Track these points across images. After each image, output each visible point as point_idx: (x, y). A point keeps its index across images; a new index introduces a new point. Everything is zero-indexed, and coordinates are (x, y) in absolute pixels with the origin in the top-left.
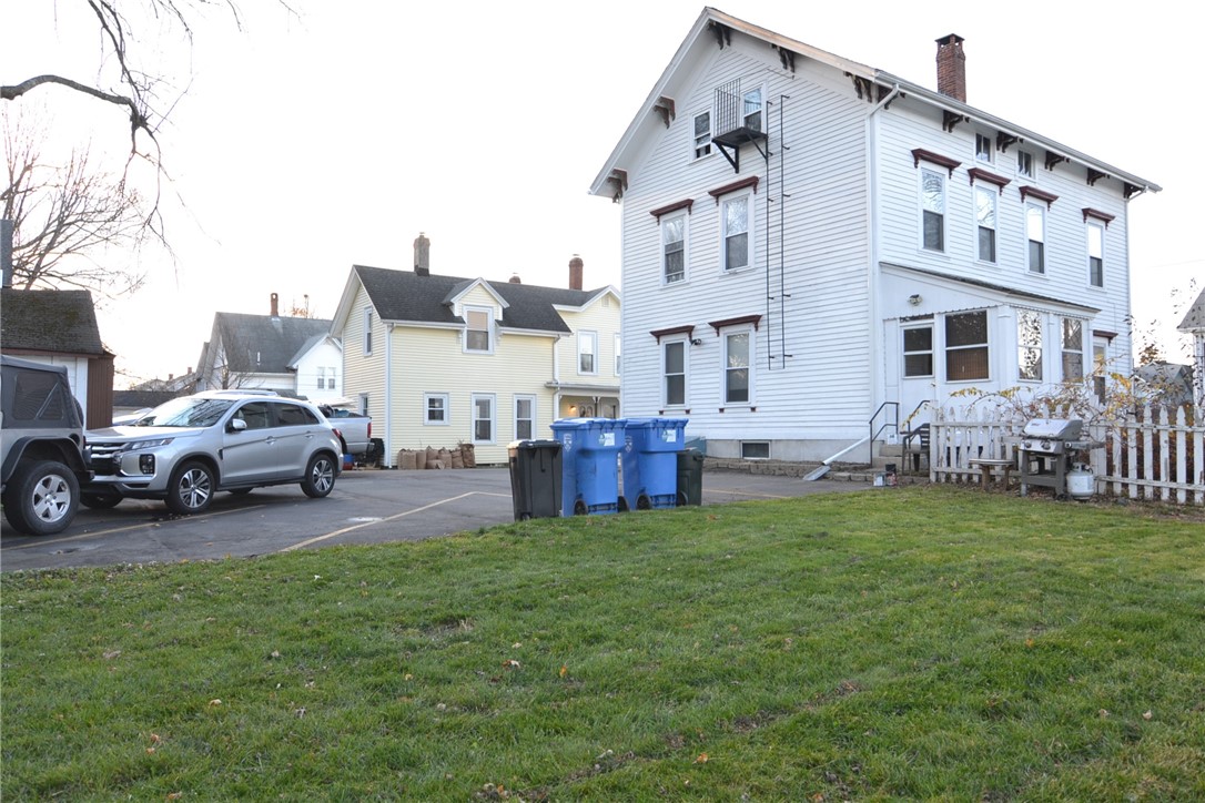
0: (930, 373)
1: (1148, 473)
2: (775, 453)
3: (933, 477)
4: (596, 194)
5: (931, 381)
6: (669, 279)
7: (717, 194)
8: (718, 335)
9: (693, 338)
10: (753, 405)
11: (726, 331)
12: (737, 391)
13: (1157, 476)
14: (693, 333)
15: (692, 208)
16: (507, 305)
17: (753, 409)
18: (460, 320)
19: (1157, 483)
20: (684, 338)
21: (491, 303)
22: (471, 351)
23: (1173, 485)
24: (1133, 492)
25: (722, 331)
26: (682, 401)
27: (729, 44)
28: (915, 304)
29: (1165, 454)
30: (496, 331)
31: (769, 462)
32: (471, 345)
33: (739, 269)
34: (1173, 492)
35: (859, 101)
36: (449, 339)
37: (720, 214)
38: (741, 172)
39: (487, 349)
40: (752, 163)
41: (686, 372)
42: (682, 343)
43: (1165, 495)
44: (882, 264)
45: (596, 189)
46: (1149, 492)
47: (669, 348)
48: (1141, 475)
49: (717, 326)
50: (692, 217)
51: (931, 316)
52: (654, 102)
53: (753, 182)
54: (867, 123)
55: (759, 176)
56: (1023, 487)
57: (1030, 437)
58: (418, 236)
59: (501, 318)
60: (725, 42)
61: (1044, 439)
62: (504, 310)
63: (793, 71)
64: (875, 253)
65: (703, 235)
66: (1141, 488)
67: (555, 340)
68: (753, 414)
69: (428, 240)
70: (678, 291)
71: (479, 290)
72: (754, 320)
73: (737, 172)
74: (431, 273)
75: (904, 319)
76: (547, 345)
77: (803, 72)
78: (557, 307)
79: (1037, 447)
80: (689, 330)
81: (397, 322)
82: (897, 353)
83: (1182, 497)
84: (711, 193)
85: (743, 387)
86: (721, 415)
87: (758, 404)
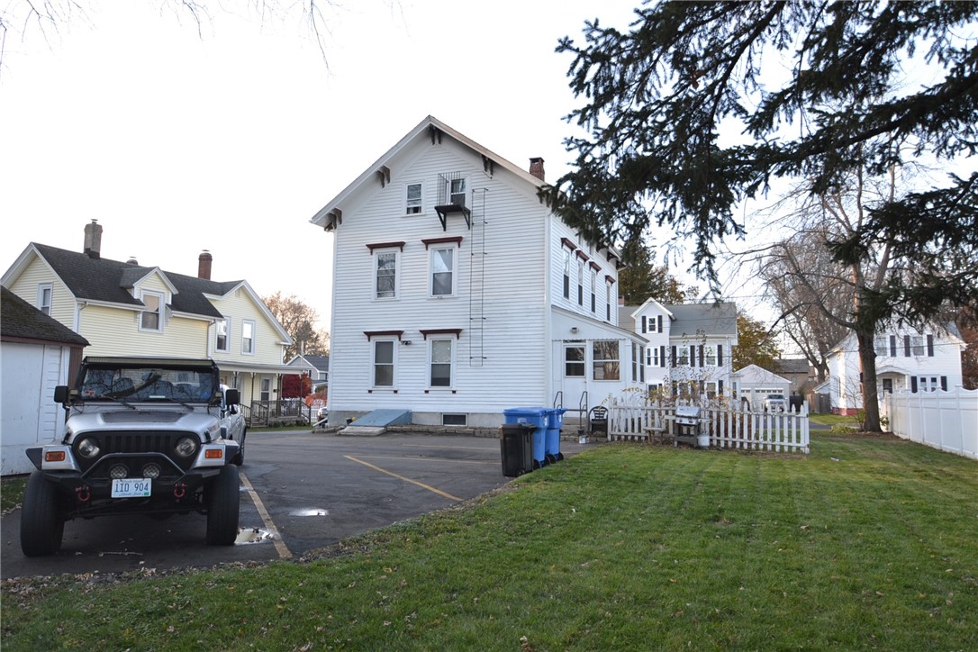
0: (583, 374)
1: (730, 434)
2: (470, 422)
3: (609, 438)
4: (316, 224)
5: (584, 380)
6: (379, 295)
7: (427, 242)
8: (425, 339)
9: (402, 340)
10: (454, 389)
11: (430, 338)
12: (440, 378)
13: (734, 436)
14: (402, 336)
15: (404, 248)
16: (176, 292)
17: (454, 392)
18: (138, 302)
19: (734, 440)
20: (395, 339)
21: (163, 289)
22: (145, 330)
23: (742, 440)
24: (722, 444)
25: (428, 337)
26: (390, 383)
27: (440, 143)
28: (575, 333)
29: (738, 425)
30: (166, 313)
31: (466, 428)
32: (145, 325)
33: (444, 296)
34: (742, 444)
35: (540, 205)
36: (129, 318)
37: (429, 256)
38: (447, 231)
39: (157, 328)
40: (456, 227)
41: (395, 362)
42: (392, 343)
43: (738, 445)
44: (553, 306)
45: (315, 220)
46: (730, 444)
47: (378, 345)
48: (726, 435)
49: (425, 333)
50: (403, 254)
51: (584, 341)
52: (378, 168)
53: (458, 240)
54: (546, 219)
55: (463, 236)
56: (676, 443)
57: (682, 416)
58: (90, 222)
59: (170, 303)
60: (437, 141)
61: (690, 417)
62: (173, 296)
63: (492, 174)
64: (549, 299)
65: (415, 269)
66: (726, 442)
67: (209, 324)
68: (454, 395)
69: (101, 227)
70: (386, 304)
71: (155, 278)
72: (457, 332)
73: (445, 230)
74: (101, 256)
75: (566, 341)
76: (203, 327)
77: (498, 176)
78: (207, 296)
79: (686, 421)
80: (399, 333)
81: (89, 302)
82: (561, 362)
83: (745, 446)
84: (423, 241)
85: (446, 376)
86: (426, 395)
87: (459, 389)
